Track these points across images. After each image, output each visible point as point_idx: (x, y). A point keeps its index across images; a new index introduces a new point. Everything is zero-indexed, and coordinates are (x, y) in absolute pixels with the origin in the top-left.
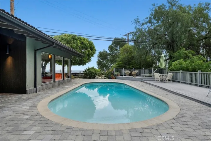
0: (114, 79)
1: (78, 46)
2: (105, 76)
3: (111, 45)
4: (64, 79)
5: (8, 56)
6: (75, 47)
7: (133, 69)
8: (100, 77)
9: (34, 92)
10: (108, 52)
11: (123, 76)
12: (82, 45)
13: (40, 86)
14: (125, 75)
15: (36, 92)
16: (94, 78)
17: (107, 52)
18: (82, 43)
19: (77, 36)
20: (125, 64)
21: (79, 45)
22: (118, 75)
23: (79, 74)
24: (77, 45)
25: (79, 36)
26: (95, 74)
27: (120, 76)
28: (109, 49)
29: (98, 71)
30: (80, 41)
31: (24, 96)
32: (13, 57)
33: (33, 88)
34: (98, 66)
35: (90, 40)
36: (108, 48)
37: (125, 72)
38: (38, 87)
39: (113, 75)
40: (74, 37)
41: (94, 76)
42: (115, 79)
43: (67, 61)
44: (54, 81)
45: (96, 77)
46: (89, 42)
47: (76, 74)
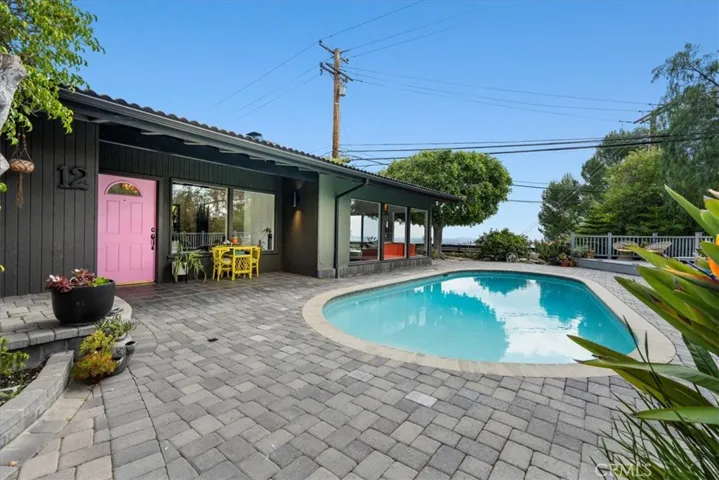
0: (569, 265)
1: (453, 176)
2: (540, 257)
3: (593, 159)
4: (408, 257)
5: (295, 210)
6: (446, 179)
7: (655, 235)
8: (524, 259)
9: (331, 277)
10: (582, 182)
11: (606, 258)
12: (465, 174)
13: (346, 267)
14: (616, 255)
15: (336, 277)
16: (504, 260)
17: (575, 182)
18: (467, 168)
19: (454, 151)
20: (625, 219)
21: (456, 173)
22: (584, 256)
23: (466, 247)
24: (451, 174)
25: (458, 151)
26: (508, 250)
27: (596, 257)
28: (583, 175)
29: (517, 242)
30: (460, 164)
31: (311, 281)
32: (302, 211)
33: (331, 268)
34: (542, 228)
35: (493, 156)
36: (581, 170)
37: (615, 246)
38: (340, 268)
39: (568, 253)
40: (444, 157)
41: (504, 254)
42: (575, 265)
43: (422, 215)
44: (381, 258)
45: (510, 257)
46: (486, 163)
47: (459, 246)
